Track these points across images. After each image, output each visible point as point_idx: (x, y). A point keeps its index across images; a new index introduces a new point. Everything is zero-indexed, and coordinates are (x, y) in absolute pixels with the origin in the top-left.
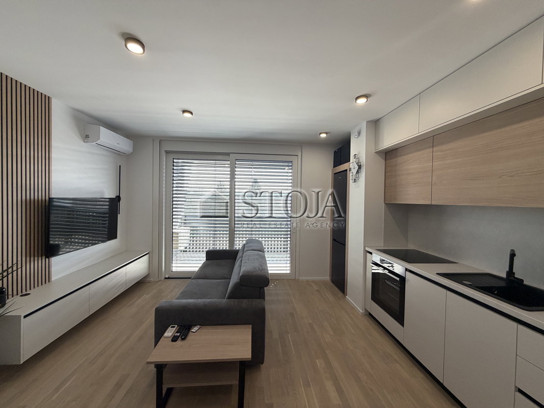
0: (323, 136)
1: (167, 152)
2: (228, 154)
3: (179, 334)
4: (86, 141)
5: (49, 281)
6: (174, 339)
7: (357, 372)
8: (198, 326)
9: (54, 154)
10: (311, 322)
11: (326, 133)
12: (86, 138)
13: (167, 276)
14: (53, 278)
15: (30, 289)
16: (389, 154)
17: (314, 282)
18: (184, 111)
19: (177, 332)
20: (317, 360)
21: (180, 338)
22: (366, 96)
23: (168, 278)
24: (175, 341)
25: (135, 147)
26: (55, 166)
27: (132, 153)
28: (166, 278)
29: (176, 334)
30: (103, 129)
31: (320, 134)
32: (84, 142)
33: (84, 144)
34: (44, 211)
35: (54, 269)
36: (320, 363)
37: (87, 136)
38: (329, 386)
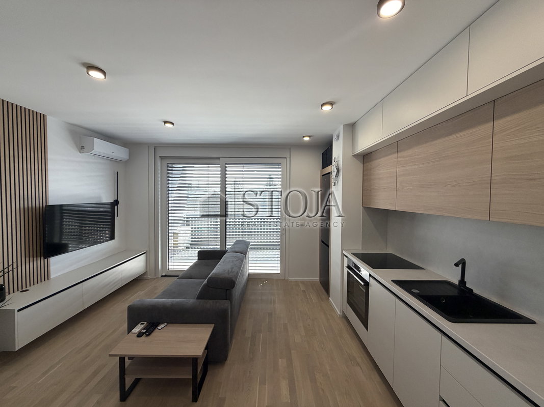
0: (307, 139)
1: (162, 158)
2: (219, 158)
3: (145, 331)
4: (82, 151)
5: (48, 279)
6: (140, 335)
7: (316, 373)
8: (165, 324)
9: (50, 166)
10: (286, 322)
11: (310, 137)
12: (82, 149)
13: (164, 274)
14: (52, 276)
15: (30, 286)
16: (366, 157)
17: (303, 282)
18: (165, 122)
19: (144, 329)
20: (280, 360)
21: (145, 335)
22: (331, 104)
23: (165, 276)
24: (141, 337)
25: (130, 155)
26: (51, 177)
27: (128, 160)
28: (162, 276)
29: (143, 331)
30: (96, 141)
31: (304, 137)
32: (80, 153)
33: (80, 154)
34: (41, 217)
35: (52, 268)
36: (282, 363)
37: (83, 147)
38: (284, 385)
